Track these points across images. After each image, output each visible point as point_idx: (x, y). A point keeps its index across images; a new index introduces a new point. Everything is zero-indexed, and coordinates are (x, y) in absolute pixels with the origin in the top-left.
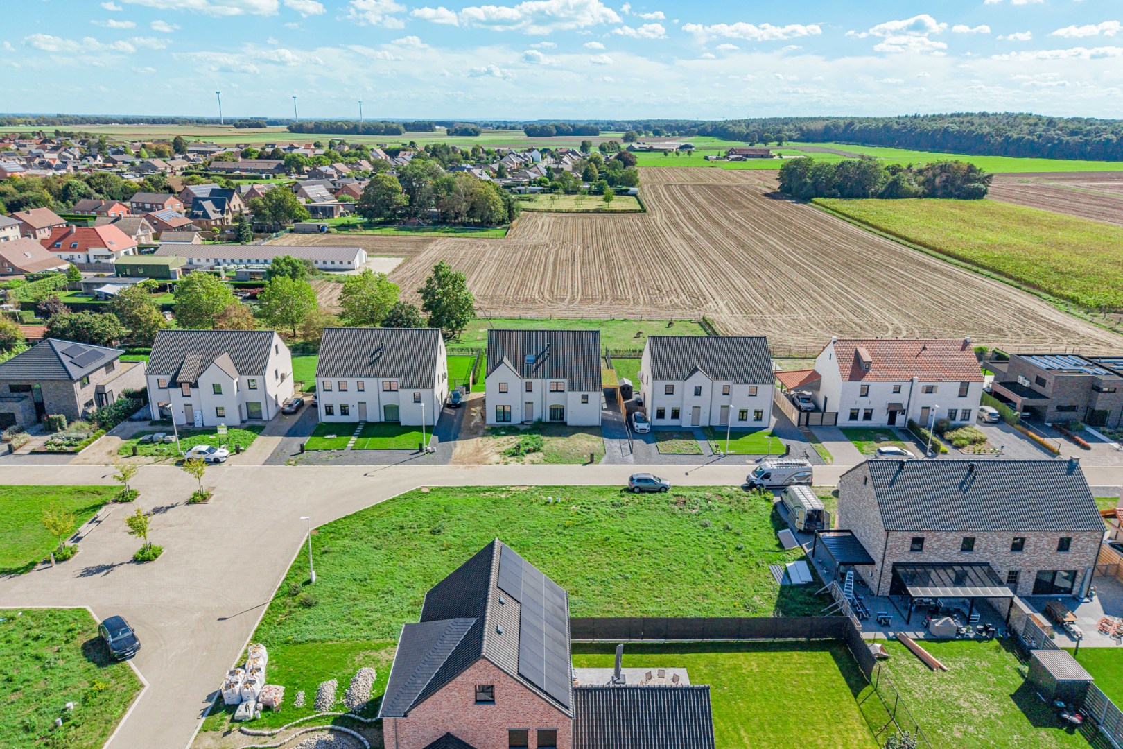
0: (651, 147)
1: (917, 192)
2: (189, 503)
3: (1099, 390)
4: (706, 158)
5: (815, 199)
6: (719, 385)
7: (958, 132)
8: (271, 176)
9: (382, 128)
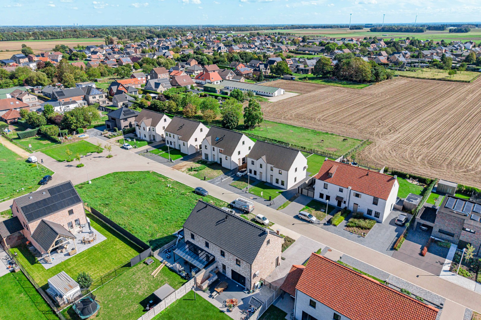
2: (107, 157)
6: (269, 166)
8: (316, 54)
9: (414, 29)
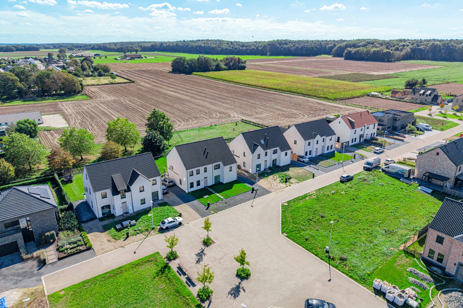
0: (82, 55)
1: (225, 68)
3: (396, 120)
4: (116, 59)
5: (193, 73)
7: (205, 46)
